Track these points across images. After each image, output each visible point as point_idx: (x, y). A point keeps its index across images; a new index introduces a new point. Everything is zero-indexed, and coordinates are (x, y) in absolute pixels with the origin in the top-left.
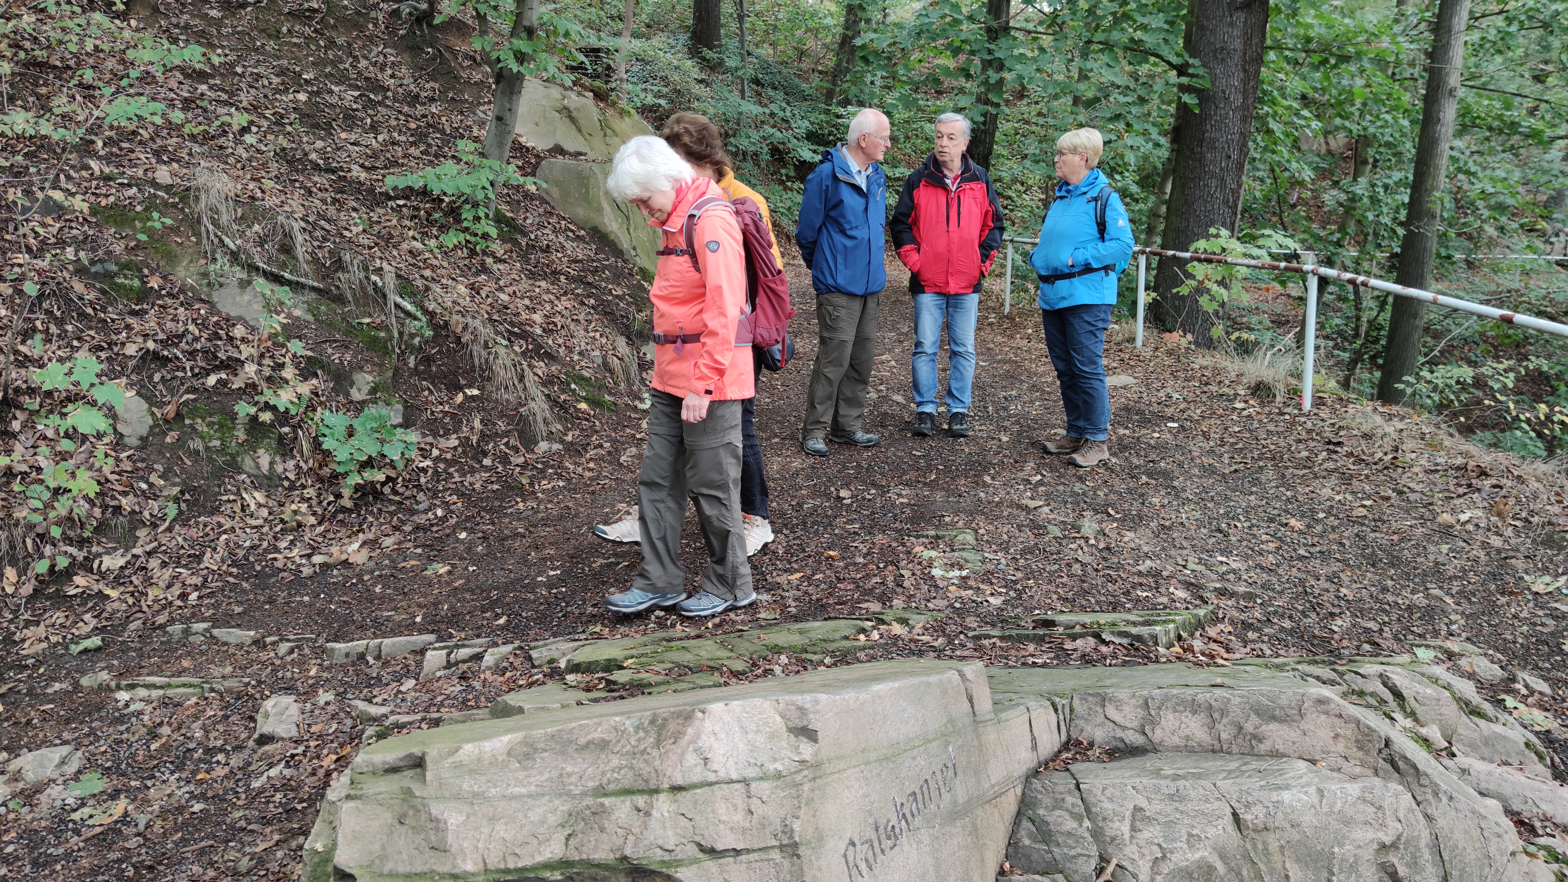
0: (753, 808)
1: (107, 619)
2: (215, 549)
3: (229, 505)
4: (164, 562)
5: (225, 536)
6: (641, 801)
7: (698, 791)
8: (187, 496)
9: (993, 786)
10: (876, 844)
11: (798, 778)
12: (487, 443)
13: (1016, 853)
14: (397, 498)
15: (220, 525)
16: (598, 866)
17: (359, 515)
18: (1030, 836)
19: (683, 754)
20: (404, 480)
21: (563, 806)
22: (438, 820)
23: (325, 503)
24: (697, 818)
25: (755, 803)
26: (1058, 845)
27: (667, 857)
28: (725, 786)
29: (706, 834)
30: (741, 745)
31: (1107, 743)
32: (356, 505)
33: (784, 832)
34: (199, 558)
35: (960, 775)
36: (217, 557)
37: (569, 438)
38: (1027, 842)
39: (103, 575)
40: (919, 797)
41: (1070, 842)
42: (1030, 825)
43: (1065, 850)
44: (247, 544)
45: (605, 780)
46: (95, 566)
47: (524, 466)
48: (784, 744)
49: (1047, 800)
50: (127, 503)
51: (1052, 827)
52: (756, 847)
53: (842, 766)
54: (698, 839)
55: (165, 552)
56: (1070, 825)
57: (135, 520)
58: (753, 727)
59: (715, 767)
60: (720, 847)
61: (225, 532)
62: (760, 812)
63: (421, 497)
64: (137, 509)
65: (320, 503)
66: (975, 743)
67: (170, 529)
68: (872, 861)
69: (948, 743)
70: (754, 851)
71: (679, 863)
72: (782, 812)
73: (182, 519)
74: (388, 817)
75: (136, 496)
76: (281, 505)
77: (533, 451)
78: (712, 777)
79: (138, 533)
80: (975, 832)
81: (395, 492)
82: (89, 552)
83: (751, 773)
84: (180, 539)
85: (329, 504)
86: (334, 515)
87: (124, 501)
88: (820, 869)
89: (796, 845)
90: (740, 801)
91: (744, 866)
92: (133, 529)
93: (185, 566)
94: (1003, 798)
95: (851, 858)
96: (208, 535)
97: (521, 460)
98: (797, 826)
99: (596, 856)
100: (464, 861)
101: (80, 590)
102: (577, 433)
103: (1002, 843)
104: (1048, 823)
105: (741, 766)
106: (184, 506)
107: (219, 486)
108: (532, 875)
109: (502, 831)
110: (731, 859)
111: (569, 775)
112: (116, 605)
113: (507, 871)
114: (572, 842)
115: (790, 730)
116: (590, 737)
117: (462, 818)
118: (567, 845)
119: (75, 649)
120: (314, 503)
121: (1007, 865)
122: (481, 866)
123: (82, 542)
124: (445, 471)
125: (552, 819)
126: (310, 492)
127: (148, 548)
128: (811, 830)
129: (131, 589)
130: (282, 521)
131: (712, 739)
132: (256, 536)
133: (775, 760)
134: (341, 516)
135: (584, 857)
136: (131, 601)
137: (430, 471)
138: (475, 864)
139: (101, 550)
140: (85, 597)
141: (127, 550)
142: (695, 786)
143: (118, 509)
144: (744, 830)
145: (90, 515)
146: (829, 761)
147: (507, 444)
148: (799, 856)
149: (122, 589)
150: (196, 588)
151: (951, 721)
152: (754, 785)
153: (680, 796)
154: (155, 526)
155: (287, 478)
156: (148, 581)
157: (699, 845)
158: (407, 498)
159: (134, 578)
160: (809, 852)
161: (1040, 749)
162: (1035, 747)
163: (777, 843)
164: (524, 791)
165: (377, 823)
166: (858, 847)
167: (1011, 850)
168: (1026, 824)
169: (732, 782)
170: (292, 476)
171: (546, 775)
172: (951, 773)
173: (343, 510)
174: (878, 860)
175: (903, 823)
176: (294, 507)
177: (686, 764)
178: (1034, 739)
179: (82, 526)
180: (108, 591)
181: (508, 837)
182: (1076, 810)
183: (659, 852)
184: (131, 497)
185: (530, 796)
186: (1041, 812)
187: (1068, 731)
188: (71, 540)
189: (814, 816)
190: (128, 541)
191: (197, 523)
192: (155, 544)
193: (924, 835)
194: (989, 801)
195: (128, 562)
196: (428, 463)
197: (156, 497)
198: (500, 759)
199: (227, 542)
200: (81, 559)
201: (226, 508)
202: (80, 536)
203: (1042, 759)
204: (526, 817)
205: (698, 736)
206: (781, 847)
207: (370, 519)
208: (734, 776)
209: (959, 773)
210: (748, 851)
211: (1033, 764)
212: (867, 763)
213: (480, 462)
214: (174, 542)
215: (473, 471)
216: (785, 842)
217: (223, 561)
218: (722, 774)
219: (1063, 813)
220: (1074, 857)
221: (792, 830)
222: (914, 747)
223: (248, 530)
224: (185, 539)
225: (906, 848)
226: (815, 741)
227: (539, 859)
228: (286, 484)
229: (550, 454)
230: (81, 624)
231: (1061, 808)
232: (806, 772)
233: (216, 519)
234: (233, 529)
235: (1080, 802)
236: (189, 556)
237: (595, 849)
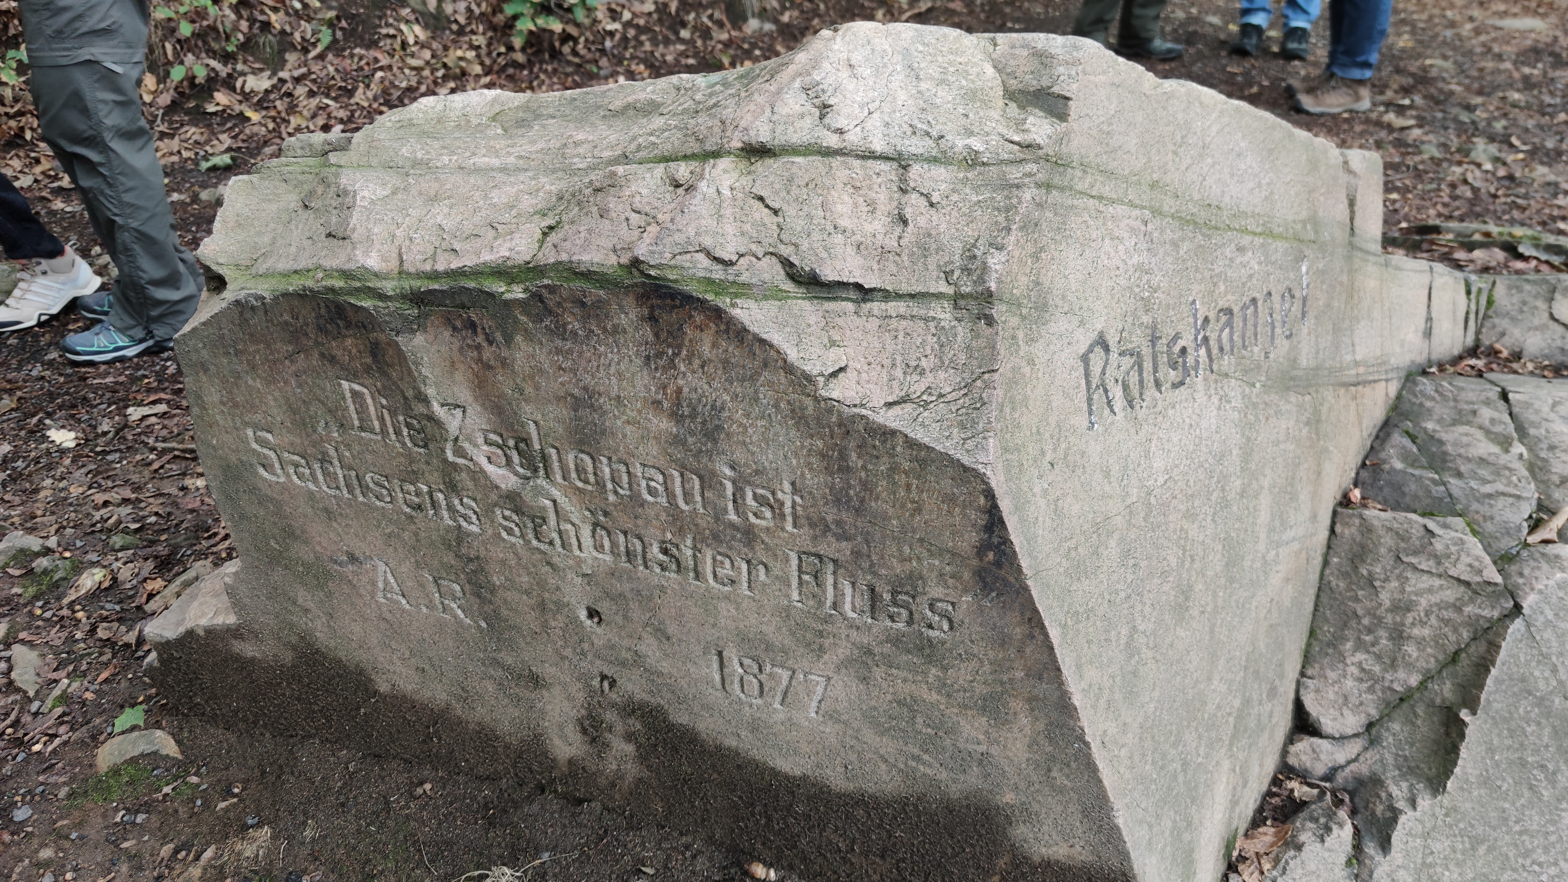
0: (908, 212)
1: (244, 141)
2: (368, 86)
3: (389, 41)
4: (311, 91)
5: (380, 74)
6: (682, 170)
7: (799, 159)
8: (344, 24)
9: (1357, 364)
10: (1148, 365)
11: (1015, 174)
12: (688, 13)
13: (1376, 479)
14: (577, 60)
15: (376, 60)
16: (587, 275)
17: (531, 72)
18: (1405, 456)
19: (779, 92)
20: (587, 40)
21: (551, 185)
22: (346, 193)
23: (494, 54)
24: (790, 211)
25: (914, 205)
26: (1459, 475)
27: (718, 273)
28: (857, 163)
29: (805, 245)
30: (902, 96)
31: (1546, 357)
32: (529, 61)
33: (966, 270)
34: (350, 93)
35: (1310, 322)
36: (370, 94)
37: (786, 18)
38: (1399, 465)
39: (246, 96)
40: (1238, 322)
41: (1483, 472)
42: (1407, 442)
43: (1473, 484)
44: (404, 85)
45: (633, 147)
46: (238, 84)
47: (728, 44)
48: (995, 114)
49: (1442, 410)
50: (277, 20)
51: (1449, 448)
52: (905, 289)
53: (1106, 191)
54: (786, 251)
55: (314, 81)
56: (1485, 448)
57: (285, 42)
58: (934, 71)
59: (841, 122)
60: (829, 274)
61: (381, 68)
62: (922, 221)
63: (604, 62)
64: (288, 29)
65: (489, 54)
66: (1345, 278)
67: (321, 57)
68: (1135, 392)
69: (1300, 258)
70: (899, 296)
71: (743, 290)
72: (970, 232)
73: (334, 47)
74: (292, 199)
75: (287, 14)
76: (446, 48)
77: (740, 29)
78: (833, 141)
79: (288, 56)
80: (1315, 422)
81: (575, 53)
82: (234, 69)
83: (916, 146)
84: (331, 69)
85: (499, 54)
86: (503, 69)
87: (274, 17)
88: (1031, 362)
89: (988, 297)
90: (885, 199)
91: (874, 323)
92: (282, 52)
93: (335, 99)
94: (1367, 390)
95: (1096, 369)
96: (361, 69)
97: (724, 36)
98: (995, 261)
99: (585, 258)
100: (366, 253)
101: (220, 108)
102: (796, 13)
103: (1353, 461)
104: (1441, 442)
105: (895, 130)
106: (339, 34)
107: (380, 18)
108: (472, 284)
109: (440, 215)
110: (850, 306)
111: (576, 144)
112: (256, 129)
113: (435, 276)
114: (553, 238)
115: (1010, 95)
116: (630, 99)
117: (381, 192)
118: (542, 242)
119: (205, 165)
120: (484, 51)
121: (1356, 495)
122: (394, 264)
123: (227, 58)
124: (636, 38)
125: (528, 203)
126: (480, 40)
127: (296, 73)
128: (1024, 280)
129: (273, 113)
130: (445, 65)
131: (845, 74)
132: (415, 79)
133: (970, 133)
134: (511, 71)
135: (564, 257)
136: (271, 126)
137: (618, 36)
138: (384, 259)
139: (246, 69)
140: (224, 115)
141: (274, 73)
142: (794, 150)
143: (266, 26)
144: (884, 252)
145: (236, 28)
146: (1084, 167)
147: (711, 17)
148: (990, 321)
149: (264, 113)
150: (341, 121)
151: (1314, 220)
152: (916, 170)
153: (762, 166)
154: (306, 51)
155: (456, 21)
156: (292, 109)
157: (786, 263)
158: (588, 62)
159: (278, 103)
160: (1014, 321)
161: (1435, 339)
162: (1428, 333)
163: (950, 290)
164: (495, 162)
165: (274, 207)
166: (1114, 356)
167: (1364, 474)
168: (1398, 439)
169: (871, 156)
170: (462, 20)
171: (541, 145)
172: (1296, 309)
173: (515, 64)
174: (1147, 395)
175: (1203, 351)
176: (459, 53)
177: (783, 110)
178: (1429, 319)
179: (228, 38)
180: (249, 113)
181: (448, 224)
182: (1498, 429)
183: (703, 261)
184: (282, 14)
185: (504, 170)
186: (1430, 426)
187: (1478, 333)
188: (214, 52)
189: (1036, 257)
190: (276, 63)
191: (352, 56)
192: (304, 70)
193: (1234, 389)
194: (1346, 385)
195: (274, 86)
196: (616, 26)
197: (309, 20)
198: (475, 121)
199: (382, 80)
200: (224, 75)
201: (385, 44)
202: (224, 50)
203: (1434, 357)
204: (486, 197)
205: (815, 64)
206: (957, 299)
207: (542, 76)
208: (879, 146)
209: (1311, 315)
210: (887, 295)
211: (1421, 359)
212: (1157, 212)
213: (677, 33)
214: (325, 72)
215: (667, 42)
216: (966, 289)
217: (375, 99)
218: (853, 138)
219: (1472, 430)
220: (1490, 496)
221: (985, 268)
222: (1245, 231)
223: (407, 71)
224: (337, 70)
225: (1200, 396)
226: (1062, 117)
227: (487, 257)
228: (455, 27)
229: (761, 35)
230: (215, 142)
231: (1469, 423)
232: (1031, 167)
233: (373, 53)
234: (390, 67)
235: (1507, 419)
236: (340, 88)
237: (586, 245)
